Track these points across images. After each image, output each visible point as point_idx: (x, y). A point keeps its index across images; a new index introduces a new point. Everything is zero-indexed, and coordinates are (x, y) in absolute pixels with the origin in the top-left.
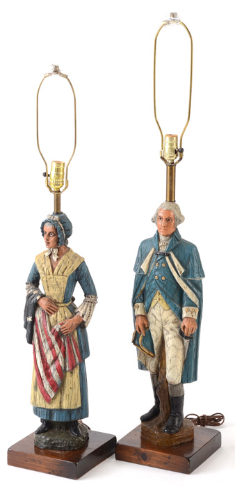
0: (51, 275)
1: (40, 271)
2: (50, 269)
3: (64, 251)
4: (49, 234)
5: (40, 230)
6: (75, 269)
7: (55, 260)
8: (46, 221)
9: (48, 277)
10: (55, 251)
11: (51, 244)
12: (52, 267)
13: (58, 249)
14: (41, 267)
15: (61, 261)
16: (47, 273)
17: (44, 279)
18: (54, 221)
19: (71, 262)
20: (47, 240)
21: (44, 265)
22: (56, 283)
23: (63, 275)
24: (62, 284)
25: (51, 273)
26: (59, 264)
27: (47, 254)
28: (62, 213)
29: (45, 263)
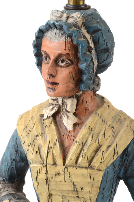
0: (60, 167)
1: (31, 156)
2: (57, 151)
3: (90, 105)
4: (56, 61)
5: (31, 50)
6: (120, 150)
7: (70, 127)
8: (49, 27)
9: (52, 170)
10: (70, 104)
11: (61, 88)
12: (62, 145)
13: (78, 98)
14: (33, 143)
15: (84, 131)
16: (50, 161)
17: (42, 176)
18: (70, 26)
19: (109, 133)
20: (52, 76)
21: (40, 141)
22: (71, 188)
23: (90, 166)
24: (87, 189)
25: (60, 161)
26: (79, 137)
27: (48, 112)
28: (88, 8)
29: (43, 134)
